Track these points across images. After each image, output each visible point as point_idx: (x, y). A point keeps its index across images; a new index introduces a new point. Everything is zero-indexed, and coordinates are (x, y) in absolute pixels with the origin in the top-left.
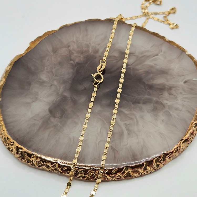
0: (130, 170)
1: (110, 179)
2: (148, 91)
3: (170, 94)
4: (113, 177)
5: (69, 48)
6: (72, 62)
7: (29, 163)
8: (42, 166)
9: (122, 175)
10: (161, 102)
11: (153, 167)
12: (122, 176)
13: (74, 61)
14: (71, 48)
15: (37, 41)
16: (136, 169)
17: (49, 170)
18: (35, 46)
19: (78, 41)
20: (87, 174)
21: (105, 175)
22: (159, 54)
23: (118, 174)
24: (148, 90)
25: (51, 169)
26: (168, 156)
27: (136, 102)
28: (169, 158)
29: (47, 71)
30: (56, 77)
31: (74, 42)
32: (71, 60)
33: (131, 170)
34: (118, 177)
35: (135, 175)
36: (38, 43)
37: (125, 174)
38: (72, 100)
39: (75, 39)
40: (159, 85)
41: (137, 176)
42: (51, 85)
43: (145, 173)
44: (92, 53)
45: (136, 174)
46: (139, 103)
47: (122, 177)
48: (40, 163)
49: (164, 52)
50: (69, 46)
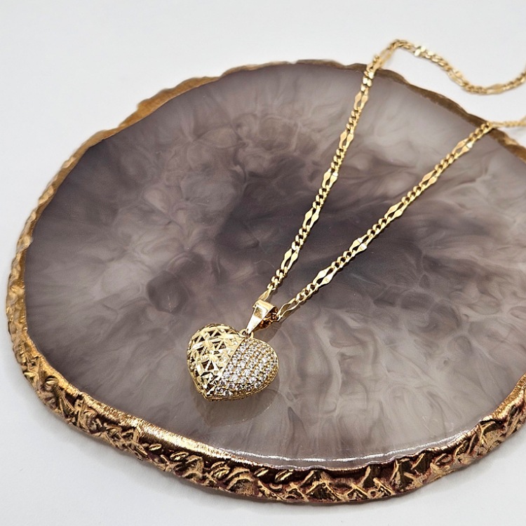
0: (326, 481)
1: (270, 495)
2: (425, 276)
3: (484, 292)
4: (277, 491)
5: (239, 130)
6: (238, 168)
7: (69, 419)
8: (99, 431)
9: (302, 489)
10: (453, 310)
11: (391, 483)
12: (304, 492)
13: (243, 166)
14: (243, 132)
15: (157, 101)
16: (343, 481)
17: (117, 446)
18: (148, 113)
19: (267, 114)
20: (209, 472)
21: (256, 483)
22: (479, 180)
23: (293, 486)
24: (425, 273)
25: (121, 444)
26: (437, 460)
27: (385, 300)
28: (439, 466)
29: (167, 183)
30: (188, 203)
31: (255, 116)
32: (237, 163)
33: (329, 482)
34: (290, 492)
35: (340, 496)
36: (159, 106)
37: (311, 490)
38: (215, 271)
39: (258, 109)
40: (459, 262)
41: (344, 501)
42: (169, 223)
43: (368, 494)
44: (295, 150)
45: (343, 494)
46: (392, 304)
47: (303, 495)
48: (96, 422)
49: (494, 176)
50: (239, 126)
